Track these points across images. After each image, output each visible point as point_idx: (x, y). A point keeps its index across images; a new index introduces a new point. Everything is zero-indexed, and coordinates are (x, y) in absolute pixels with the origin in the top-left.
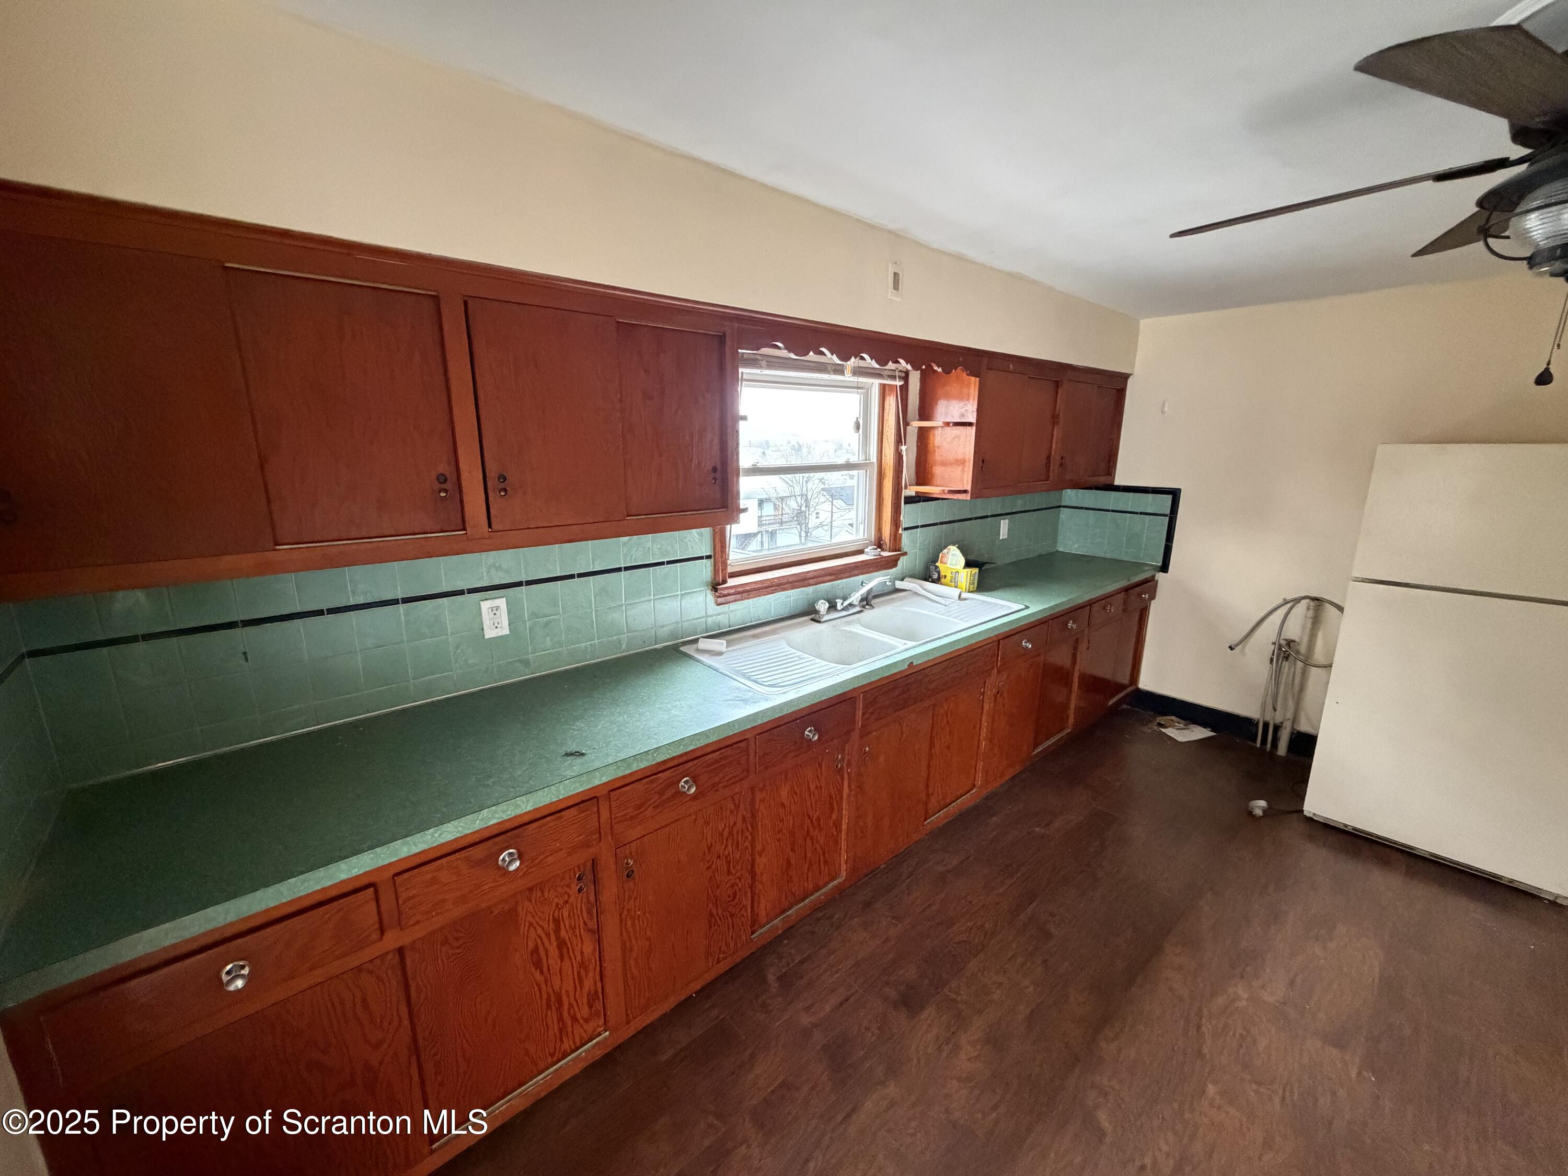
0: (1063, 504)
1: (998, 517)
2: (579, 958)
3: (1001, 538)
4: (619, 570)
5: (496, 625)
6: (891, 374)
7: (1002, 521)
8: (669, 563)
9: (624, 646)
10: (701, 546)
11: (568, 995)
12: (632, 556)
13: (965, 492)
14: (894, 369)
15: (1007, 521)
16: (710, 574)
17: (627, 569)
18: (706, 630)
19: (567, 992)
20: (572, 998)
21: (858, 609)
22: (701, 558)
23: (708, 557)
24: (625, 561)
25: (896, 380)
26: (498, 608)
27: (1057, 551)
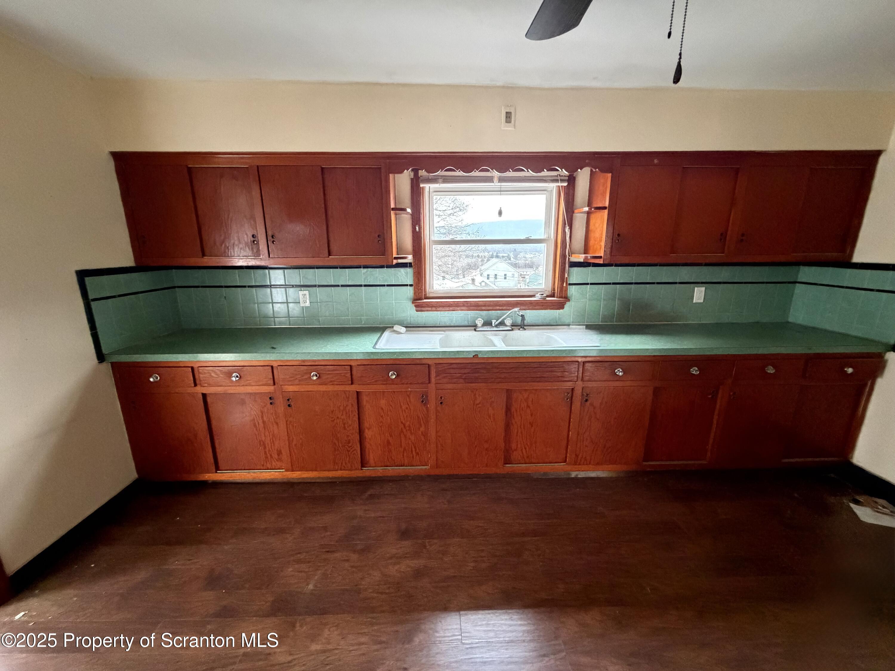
0: (799, 280)
1: (692, 285)
2: (272, 432)
3: (694, 302)
4: (361, 286)
5: (305, 302)
6: (552, 179)
7: (696, 288)
8: (388, 285)
9: (363, 322)
10: (407, 279)
11: (268, 445)
12: (368, 280)
13: (601, 257)
14: (556, 175)
15: (703, 289)
16: (412, 294)
17: (365, 286)
18: (410, 323)
19: (268, 444)
20: (270, 447)
21: (509, 328)
22: (407, 285)
23: (411, 285)
24: (364, 282)
25: (559, 183)
26: (305, 295)
27: (788, 322)
